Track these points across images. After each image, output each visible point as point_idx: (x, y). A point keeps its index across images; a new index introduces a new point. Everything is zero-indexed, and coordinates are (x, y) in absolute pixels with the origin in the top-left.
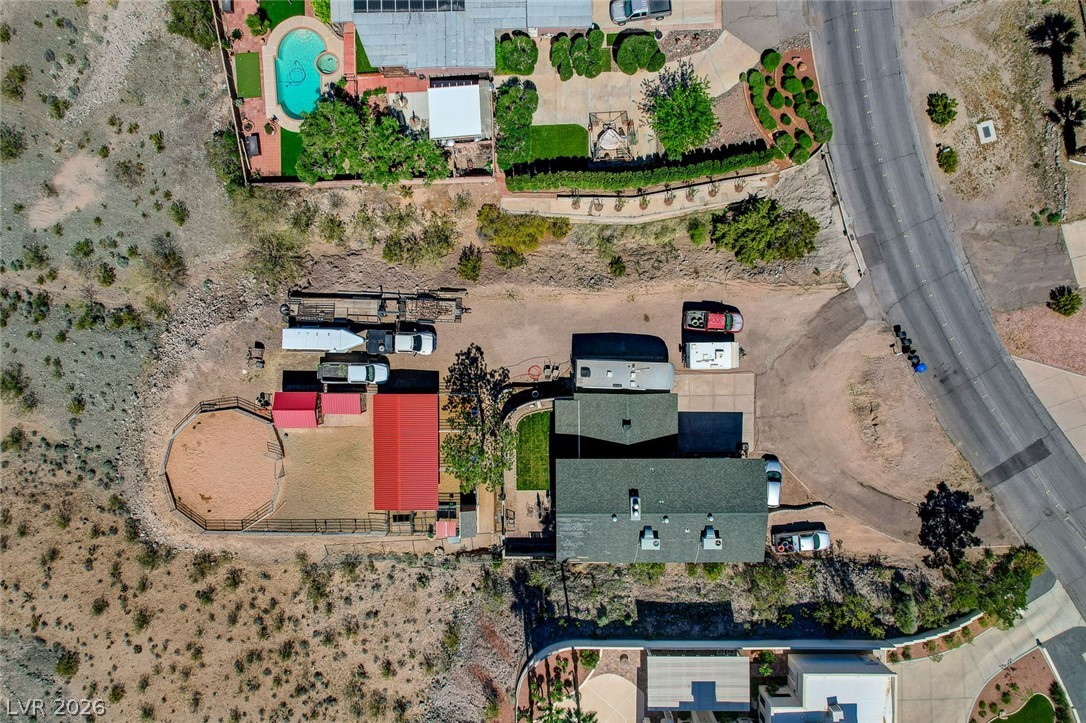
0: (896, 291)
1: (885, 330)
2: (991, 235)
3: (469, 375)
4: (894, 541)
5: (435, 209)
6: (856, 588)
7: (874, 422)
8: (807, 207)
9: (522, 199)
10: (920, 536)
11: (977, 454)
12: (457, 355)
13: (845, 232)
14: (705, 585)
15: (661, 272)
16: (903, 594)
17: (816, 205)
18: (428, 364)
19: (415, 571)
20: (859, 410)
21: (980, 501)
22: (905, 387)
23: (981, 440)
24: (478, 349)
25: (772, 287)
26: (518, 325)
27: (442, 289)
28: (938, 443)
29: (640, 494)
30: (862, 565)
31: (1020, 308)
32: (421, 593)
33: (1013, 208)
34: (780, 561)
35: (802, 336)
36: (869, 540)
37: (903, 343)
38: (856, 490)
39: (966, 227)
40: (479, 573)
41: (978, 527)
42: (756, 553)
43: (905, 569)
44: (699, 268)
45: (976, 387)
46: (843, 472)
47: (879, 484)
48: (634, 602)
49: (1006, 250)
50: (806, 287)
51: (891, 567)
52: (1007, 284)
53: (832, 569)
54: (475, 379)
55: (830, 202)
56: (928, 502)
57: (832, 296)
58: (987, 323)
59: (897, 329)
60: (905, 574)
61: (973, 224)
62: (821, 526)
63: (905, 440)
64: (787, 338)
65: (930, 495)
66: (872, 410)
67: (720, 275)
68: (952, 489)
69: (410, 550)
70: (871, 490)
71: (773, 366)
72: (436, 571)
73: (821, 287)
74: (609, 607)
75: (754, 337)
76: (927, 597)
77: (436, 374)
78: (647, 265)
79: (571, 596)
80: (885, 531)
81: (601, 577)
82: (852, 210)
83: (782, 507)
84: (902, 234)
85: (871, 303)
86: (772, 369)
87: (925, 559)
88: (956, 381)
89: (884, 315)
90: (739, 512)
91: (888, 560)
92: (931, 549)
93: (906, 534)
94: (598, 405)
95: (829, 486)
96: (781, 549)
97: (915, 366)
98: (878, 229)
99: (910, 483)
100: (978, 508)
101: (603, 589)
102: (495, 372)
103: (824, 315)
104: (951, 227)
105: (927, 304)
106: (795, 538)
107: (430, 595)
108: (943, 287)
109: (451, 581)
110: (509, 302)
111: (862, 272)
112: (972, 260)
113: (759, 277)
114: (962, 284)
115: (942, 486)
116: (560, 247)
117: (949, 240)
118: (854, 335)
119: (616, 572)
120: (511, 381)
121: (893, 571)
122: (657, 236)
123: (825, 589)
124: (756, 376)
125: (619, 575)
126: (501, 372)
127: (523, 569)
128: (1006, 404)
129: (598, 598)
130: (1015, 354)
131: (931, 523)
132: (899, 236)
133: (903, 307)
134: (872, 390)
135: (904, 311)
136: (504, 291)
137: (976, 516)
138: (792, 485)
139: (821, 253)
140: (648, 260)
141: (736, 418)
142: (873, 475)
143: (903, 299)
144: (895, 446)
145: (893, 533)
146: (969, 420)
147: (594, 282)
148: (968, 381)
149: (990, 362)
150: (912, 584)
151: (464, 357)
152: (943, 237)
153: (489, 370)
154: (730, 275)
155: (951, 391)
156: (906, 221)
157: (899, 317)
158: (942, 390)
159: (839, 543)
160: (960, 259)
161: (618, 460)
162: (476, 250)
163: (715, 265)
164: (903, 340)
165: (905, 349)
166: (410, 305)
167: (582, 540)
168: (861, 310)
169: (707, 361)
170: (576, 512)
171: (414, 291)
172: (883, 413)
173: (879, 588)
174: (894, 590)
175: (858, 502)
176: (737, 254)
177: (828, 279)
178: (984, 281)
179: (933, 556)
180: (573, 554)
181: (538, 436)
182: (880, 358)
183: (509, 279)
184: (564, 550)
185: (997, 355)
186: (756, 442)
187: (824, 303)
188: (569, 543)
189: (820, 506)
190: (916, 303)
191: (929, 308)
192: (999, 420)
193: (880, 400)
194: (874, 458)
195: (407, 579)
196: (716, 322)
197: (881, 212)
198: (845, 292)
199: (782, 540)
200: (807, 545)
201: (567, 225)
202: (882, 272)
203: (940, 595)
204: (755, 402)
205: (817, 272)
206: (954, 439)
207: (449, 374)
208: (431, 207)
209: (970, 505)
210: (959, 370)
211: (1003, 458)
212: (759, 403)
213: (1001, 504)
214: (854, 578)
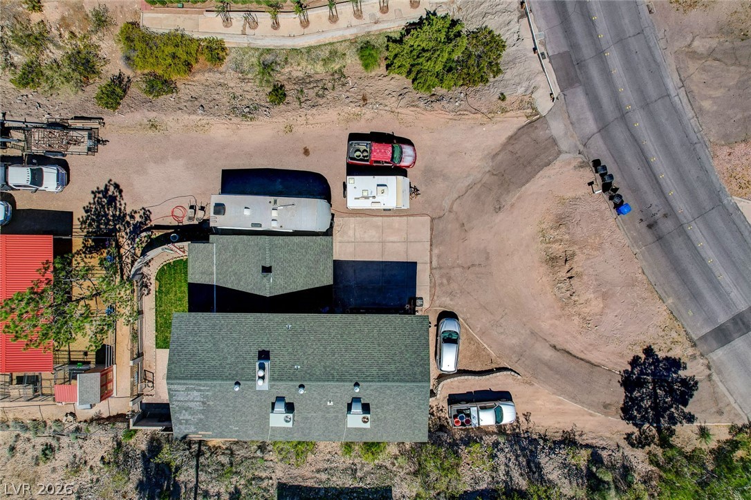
0: (596, 120)
1: (582, 165)
2: (711, 53)
3: (106, 215)
4: (591, 415)
5: (73, 29)
6: (544, 471)
7: (569, 275)
8: (492, 23)
9: (165, 15)
10: (622, 409)
11: (690, 313)
12: (93, 192)
13: (535, 49)
14: (363, 465)
15: (325, 100)
16: (601, 481)
17: (501, 20)
18: (60, 204)
19: (40, 441)
20: (552, 260)
21: (693, 370)
22: (606, 233)
23: (696, 296)
24: (117, 186)
25: (451, 116)
26: (160, 160)
27: (76, 118)
28: (644, 299)
29: (271, 357)
30: (554, 442)
31: (744, 141)
32: (44, 468)
33: (738, 20)
34: (457, 436)
35: (485, 173)
36: (564, 413)
37: (603, 180)
38: (549, 354)
39: (680, 44)
40: (110, 444)
41: (691, 401)
42: (416, 432)
43: (604, 448)
44: (368, 96)
45: (690, 233)
46: (533, 333)
47: (574, 348)
48: (275, 487)
49: (728, 70)
50: (490, 116)
51: (587, 446)
52: (730, 112)
53: (517, 447)
54: (113, 221)
55: (517, 14)
56: (632, 369)
57: (519, 126)
58: (704, 158)
59: (597, 163)
60: (604, 454)
61: (689, 40)
62: (505, 396)
63: (605, 296)
64: (468, 175)
65: (635, 362)
66: (566, 260)
67: (392, 102)
68: (661, 355)
69: (38, 416)
70: (566, 355)
71: (451, 208)
72: (65, 441)
73: (508, 114)
74: (244, 492)
75: (431, 174)
76: (629, 485)
77: (69, 215)
78: (312, 93)
79: (203, 476)
80: (582, 403)
81: (242, 453)
82: (542, 23)
83: (461, 372)
84: (603, 52)
85: (566, 134)
86: (450, 211)
87: (628, 437)
88: (667, 226)
89: (581, 148)
90: (393, 381)
91: (584, 437)
92: (635, 424)
93: (606, 406)
94: (235, 249)
95: (517, 349)
96: (457, 422)
97: (619, 207)
98: (574, 46)
99: (611, 347)
100: (692, 378)
101: (241, 468)
102: (135, 212)
103: (510, 148)
104: (662, 44)
105: (632, 135)
106: (474, 411)
107: (54, 470)
108: (651, 115)
109: (79, 453)
110: (151, 133)
111: (555, 96)
112: (687, 83)
113: (436, 105)
114: (675, 111)
115: (649, 351)
116: (218, 75)
117: (659, 59)
118: (546, 171)
119: (259, 447)
120: (153, 223)
121: (590, 451)
122: (326, 61)
123: (507, 473)
124: (432, 220)
125: (262, 452)
126: (142, 212)
127: (158, 440)
128: (726, 253)
129: (233, 480)
130: (738, 195)
131: (636, 394)
132: (600, 54)
133: (604, 138)
134: (567, 237)
135: (605, 144)
136: (145, 120)
137: (689, 387)
138: (473, 347)
139: (507, 76)
140: (313, 88)
141: (409, 269)
142: (568, 337)
143: (604, 128)
144: (594, 303)
145: (590, 405)
146: (682, 274)
147: (249, 112)
148: (681, 228)
149: (707, 204)
150: (612, 467)
151: (101, 195)
152: (653, 56)
153: (128, 212)
154: (403, 103)
155: (660, 238)
156: (608, 37)
157: (599, 149)
158: (649, 237)
159: (527, 416)
160: (672, 82)
161: (249, 315)
162: (126, 80)
163: (387, 92)
164: (602, 175)
165: (606, 187)
166: (37, 135)
167: (202, 412)
168: (554, 141)
169: (367, 198)
170: (190, 379)
171: (44, 120)
172: (579, 264)
173: (572, 472)
174: (591, 475)
175: (550, 368)
176: (414, 81)
177: (516, 105)
178: (701, 109)
179: (637, 433)
180: (192, 429)
181: (180, 287)
182: (576, 199)
183: (152, 108)
184: (181, 424)
185: (716, 197)
186: (432, 296)
187: (510, 133)
188: (185, 416)
189: (505, 373)
190: (619, 133)
191: (635, 140)
192: (717, 274)
193: (575, 248)
194: (569, 316)
195: (31, 450)
196: (381, 153)
197: (577, 25)
198: (535, 121)
199: (460, 411)
200: (487, 419)
201: (223, 49)
202: (580, 98)
203: (645, 482)
204: (431, 250)
205: (502, 98)
206: (663, 295)
207: (85, 214)
208: (67, 26)
209: (682, 373)
210: (670, 213)
211: (722, 318)
212: (436, 251)
213: (720, 373)
214: (543, 459)
